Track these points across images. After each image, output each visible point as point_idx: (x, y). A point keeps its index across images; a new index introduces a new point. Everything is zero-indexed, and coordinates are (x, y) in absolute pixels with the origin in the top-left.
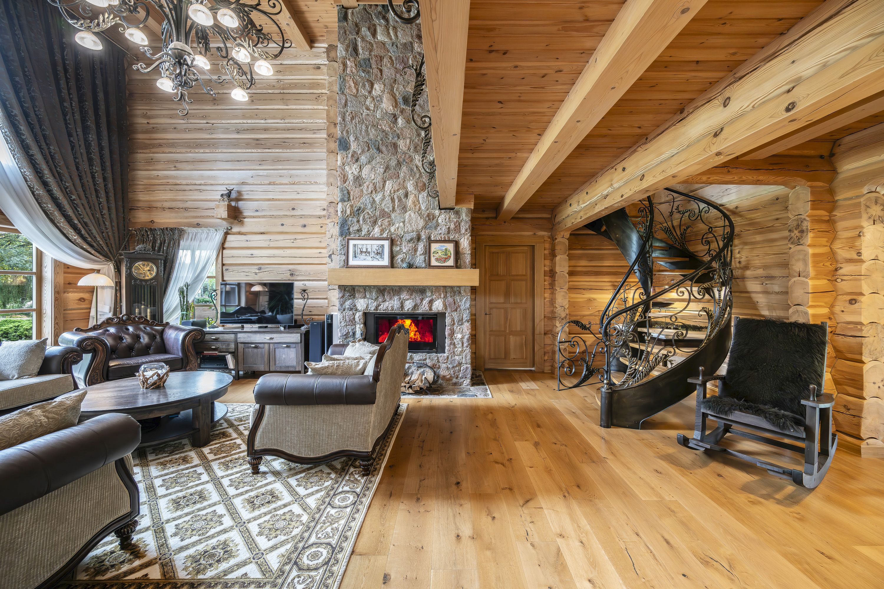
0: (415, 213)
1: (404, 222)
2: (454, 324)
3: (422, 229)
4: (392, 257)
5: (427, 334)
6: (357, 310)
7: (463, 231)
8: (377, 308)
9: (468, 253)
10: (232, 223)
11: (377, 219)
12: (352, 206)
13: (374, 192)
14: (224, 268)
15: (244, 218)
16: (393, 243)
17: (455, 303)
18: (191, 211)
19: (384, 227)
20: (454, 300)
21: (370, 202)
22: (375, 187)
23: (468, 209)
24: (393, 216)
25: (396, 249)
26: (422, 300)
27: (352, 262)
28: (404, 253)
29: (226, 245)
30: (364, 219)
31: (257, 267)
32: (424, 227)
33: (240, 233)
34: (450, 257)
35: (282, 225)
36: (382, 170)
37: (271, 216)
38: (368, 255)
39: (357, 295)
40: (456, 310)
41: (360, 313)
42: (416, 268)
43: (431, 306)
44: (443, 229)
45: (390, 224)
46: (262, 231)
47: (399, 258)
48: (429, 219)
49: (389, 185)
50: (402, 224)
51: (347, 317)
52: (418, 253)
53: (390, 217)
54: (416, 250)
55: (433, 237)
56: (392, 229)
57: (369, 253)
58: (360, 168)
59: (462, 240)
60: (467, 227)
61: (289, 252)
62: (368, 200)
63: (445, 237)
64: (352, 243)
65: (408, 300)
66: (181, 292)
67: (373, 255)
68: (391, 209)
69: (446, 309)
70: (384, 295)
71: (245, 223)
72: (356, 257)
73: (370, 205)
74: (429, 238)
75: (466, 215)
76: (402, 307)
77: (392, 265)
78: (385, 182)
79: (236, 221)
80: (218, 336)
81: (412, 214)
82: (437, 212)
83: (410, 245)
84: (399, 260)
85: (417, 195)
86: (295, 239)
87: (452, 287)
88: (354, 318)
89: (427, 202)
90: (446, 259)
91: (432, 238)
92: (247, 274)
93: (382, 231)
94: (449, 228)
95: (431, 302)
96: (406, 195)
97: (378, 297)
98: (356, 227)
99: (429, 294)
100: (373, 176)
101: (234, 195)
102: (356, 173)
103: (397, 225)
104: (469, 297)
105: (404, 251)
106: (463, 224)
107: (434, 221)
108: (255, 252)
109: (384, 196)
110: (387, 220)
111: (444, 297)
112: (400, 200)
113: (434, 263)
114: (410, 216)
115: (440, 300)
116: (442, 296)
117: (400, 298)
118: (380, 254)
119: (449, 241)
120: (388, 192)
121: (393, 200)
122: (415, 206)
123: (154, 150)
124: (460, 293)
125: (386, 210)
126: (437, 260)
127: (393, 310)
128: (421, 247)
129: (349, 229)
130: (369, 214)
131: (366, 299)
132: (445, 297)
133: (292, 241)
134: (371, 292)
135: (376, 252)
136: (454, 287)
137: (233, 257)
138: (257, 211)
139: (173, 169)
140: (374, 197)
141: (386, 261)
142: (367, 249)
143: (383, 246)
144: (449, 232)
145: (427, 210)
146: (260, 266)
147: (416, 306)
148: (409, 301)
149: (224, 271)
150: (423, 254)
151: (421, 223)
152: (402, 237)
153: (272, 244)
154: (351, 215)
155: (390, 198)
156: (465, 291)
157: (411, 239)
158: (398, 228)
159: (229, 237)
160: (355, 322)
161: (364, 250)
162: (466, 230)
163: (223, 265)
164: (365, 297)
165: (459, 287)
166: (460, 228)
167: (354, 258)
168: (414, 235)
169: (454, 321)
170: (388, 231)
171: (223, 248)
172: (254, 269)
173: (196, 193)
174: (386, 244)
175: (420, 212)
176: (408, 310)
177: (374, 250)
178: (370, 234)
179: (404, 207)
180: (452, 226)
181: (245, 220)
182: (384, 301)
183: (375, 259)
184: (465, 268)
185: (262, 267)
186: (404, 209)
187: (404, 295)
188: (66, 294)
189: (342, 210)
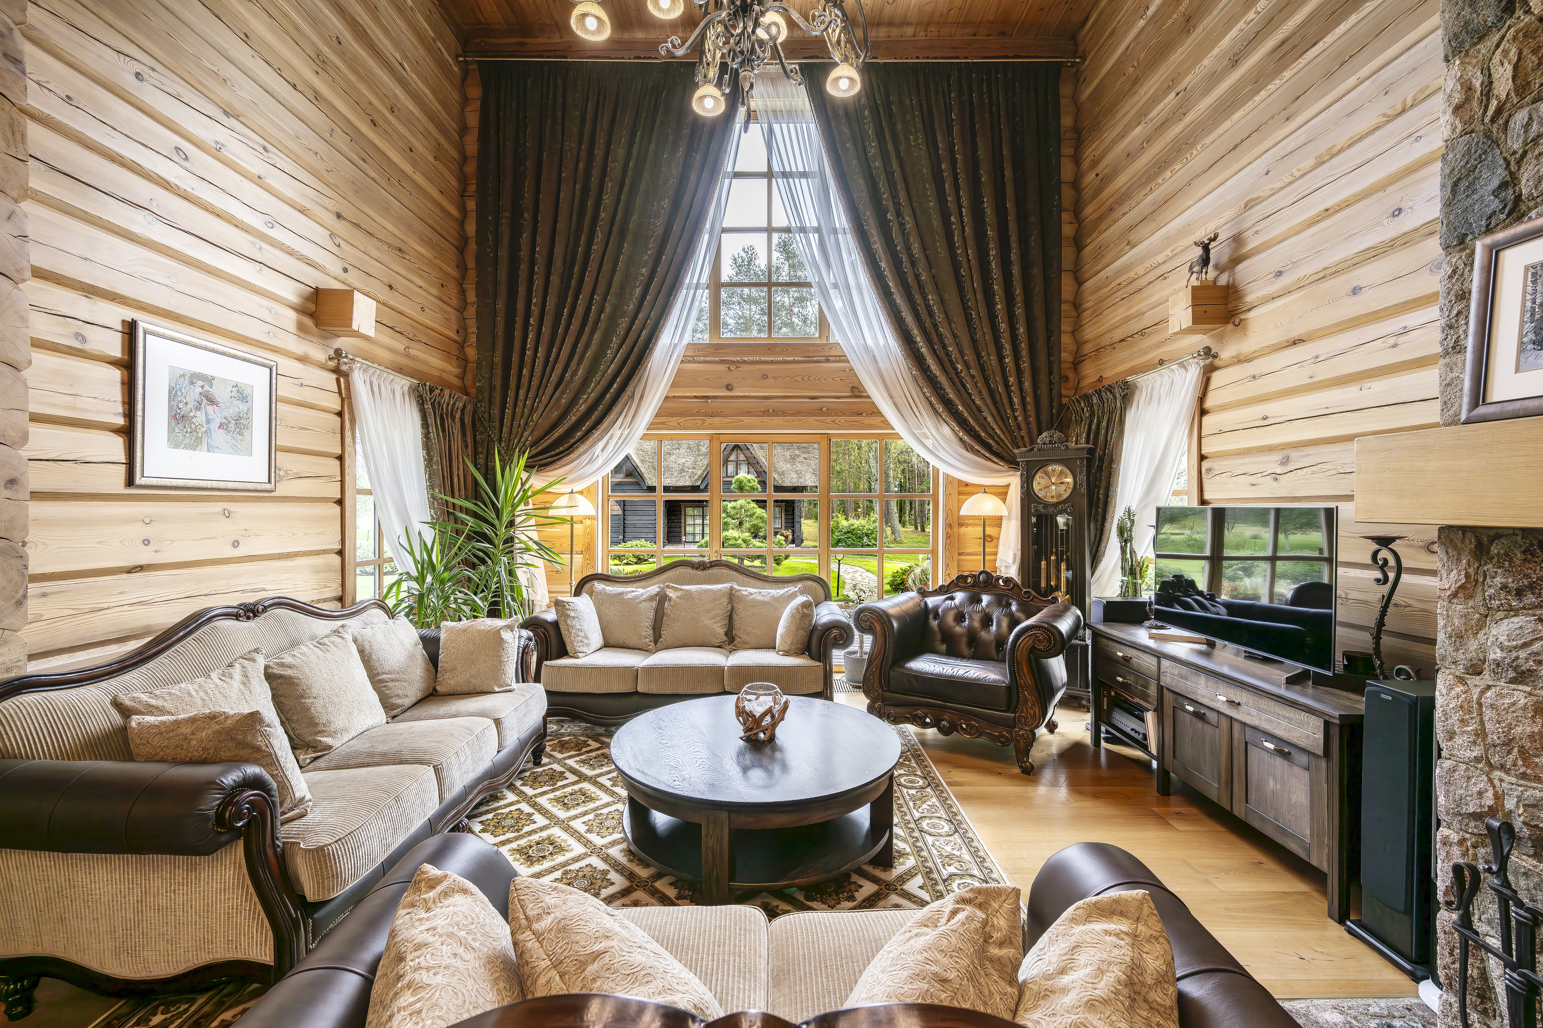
10: (1220, 338)
14: (1205, 465)
15: (1249, 310)
18: (1150, 334)
27: (1510, 385)
29: (1208, 404)
31: (1277, 457)
33: (1240, 360)
35: (1356, 291)
37: (1324, 276)
46: (1294, 334)
61: (1379, 387)
66: (1121, 531)
71: (1252, 325)
79: (1230, 327)
80: (1130, 653)
86: (1405, 331)
92: (1253, 479)
101: (1218, 253)
108: (1275, 409)
123: (1103, 226)
129: (1508, 183)
133: (1392, 341)
137: (1221, 432)
138: (1279, 274)
139: (1127, 248)
146: (1285, 453)
149: (1204, 476)
159: (1217, 378)
163: (1202, 458)
171: (1203, 412)
172: (1271, 463)
173: (1158, 285)
181: (1251, 315)
185: (1294, 454)
188: (963, 529)
189: (1457, 98)
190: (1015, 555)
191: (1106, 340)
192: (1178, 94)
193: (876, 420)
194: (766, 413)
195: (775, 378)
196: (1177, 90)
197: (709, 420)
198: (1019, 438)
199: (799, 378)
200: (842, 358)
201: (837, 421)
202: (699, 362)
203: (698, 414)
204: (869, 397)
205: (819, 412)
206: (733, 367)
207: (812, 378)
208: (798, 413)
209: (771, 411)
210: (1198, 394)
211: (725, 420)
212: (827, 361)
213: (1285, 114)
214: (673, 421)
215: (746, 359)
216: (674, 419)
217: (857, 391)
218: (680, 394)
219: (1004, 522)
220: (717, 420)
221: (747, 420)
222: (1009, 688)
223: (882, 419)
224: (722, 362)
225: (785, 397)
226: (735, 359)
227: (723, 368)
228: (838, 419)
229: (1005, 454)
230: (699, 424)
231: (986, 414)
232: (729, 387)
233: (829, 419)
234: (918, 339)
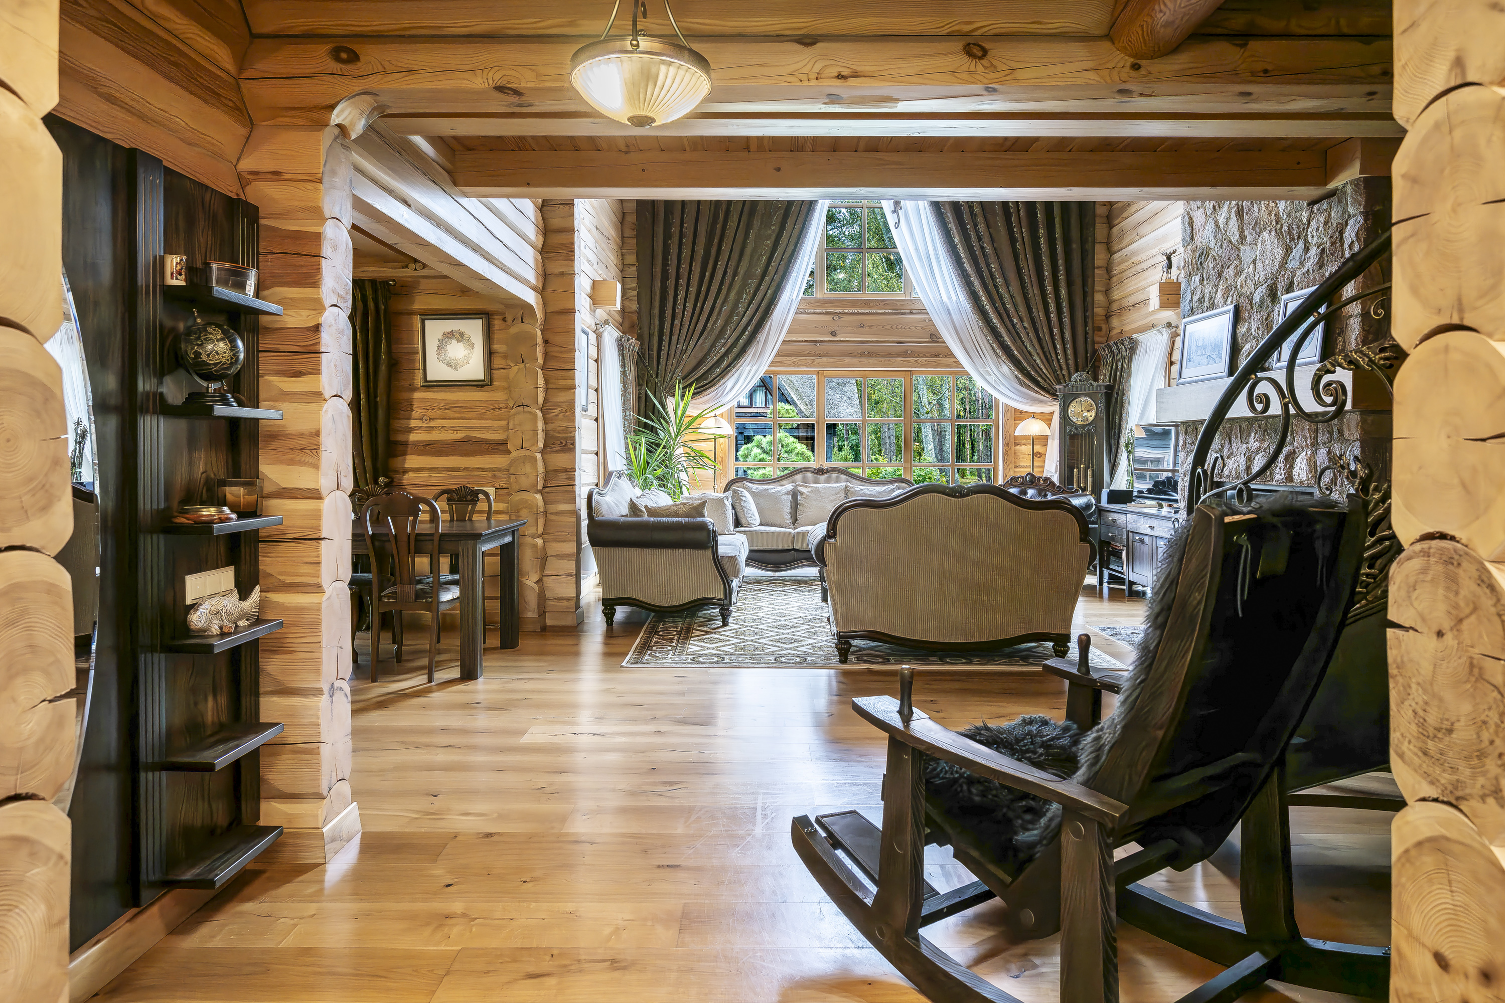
18: (1141, 307)
29: (1173, 359)
83: (1261, 315)
139: (1136, 238)
157: (1262, 301)
159: (1177, 342)
171: (1171, 363)
178: (1213, 304)
188: (1018, 447)
191: (1125, 303)
193: (950, 361)
194: (862, 354)
195: (870, 327)
197: (818, 360)
198: (1061, 376)
199: (888, 327)
200: (923, 311)
201: (919, 361)
202: (808, 313)
203: (809, 355)
204: (944, 342)
205: (905, 354)
206: (836, 318)
207: (899, 327)
208: (889, 355)
209: (866, 353)
210: (1168, 351)
211: (831, 360)
212: (911, 313)
214: (790, 360)
215: (846, 311)
216: (790, 358)
217: (935, 337)
218: (795, 339)
219: (1050, 442)
220: (824, 359)
221: (848, 360)
223: (954, 360)
224: (827, 313)
225: (878, 342)
226: (837, 311)
227: (829, 318)
228: (920, 360)
229: (1050, 389)
230: (810, 362)
231: (1036, 357)
232: (833, 334)
233: (913, 360)
234: (984, 299)
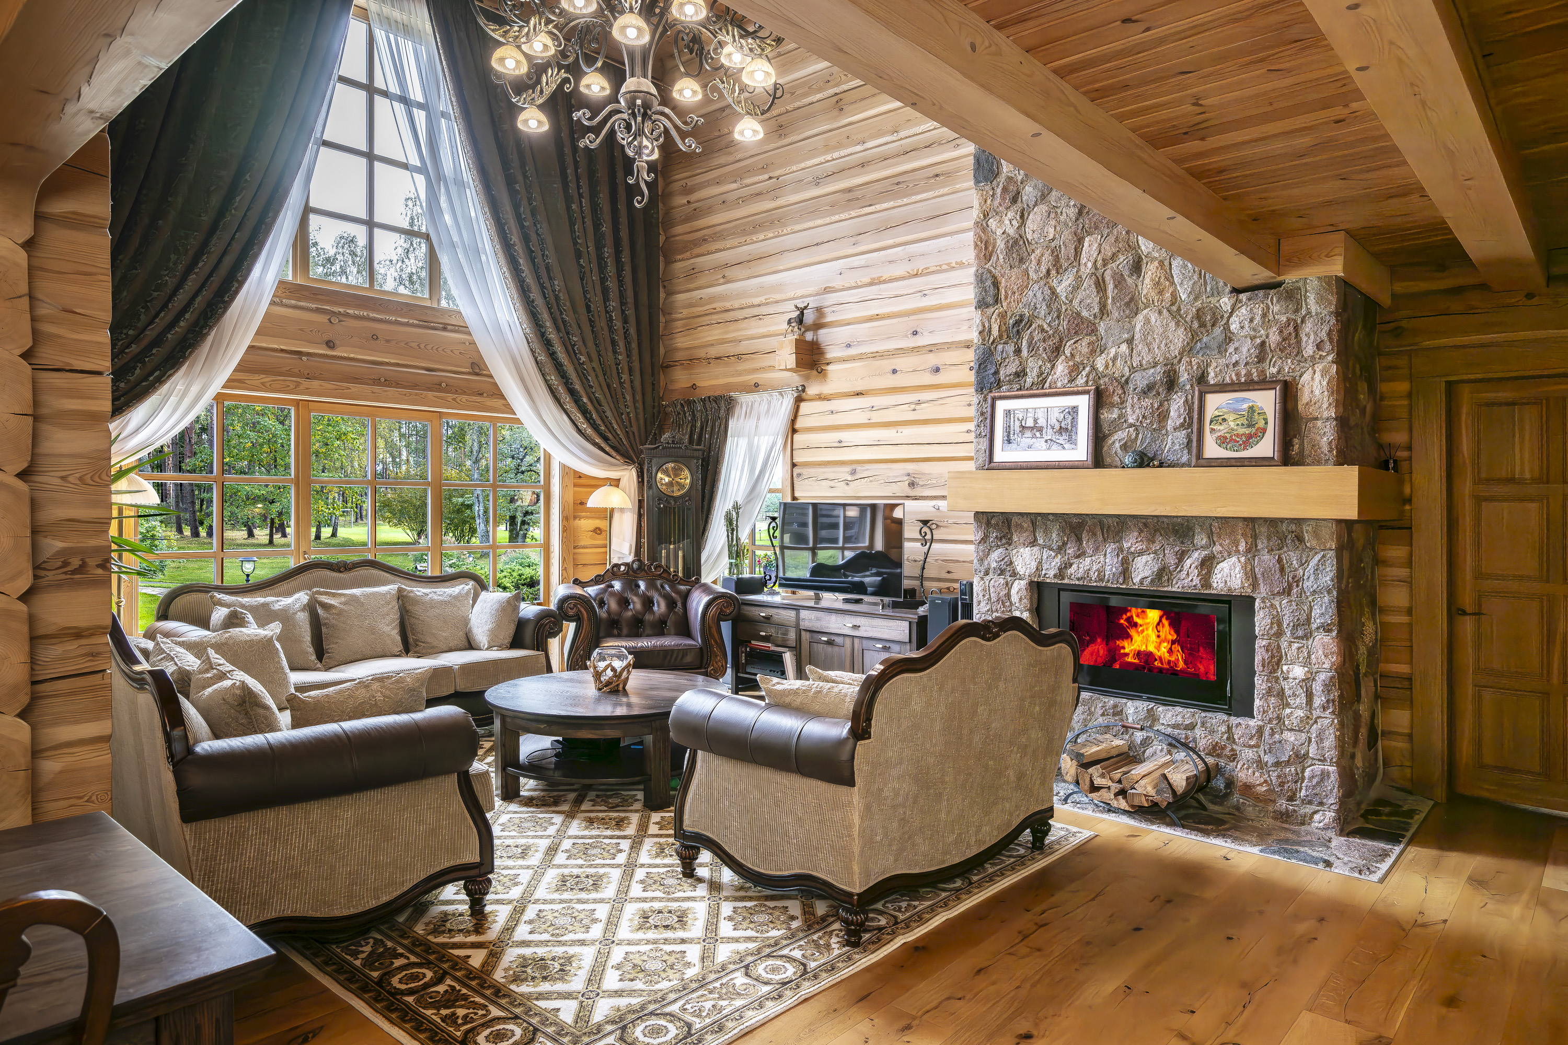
0: (1160, 313)
1: (1130, 341)
2: (1280, 634)
3: (1181, 354)
4: (1099, 437)
5: (1202, 653)
6: (1014, 574)
7: (1309, 350)
8: (1061, 573)
9: (1326, 414)
10: (807, 378)
11: (1061, 340)
12: (1003, 316)
13: (1053, 272)
14: (796, 471)
15: (828, 364)
16: (1100, 400)
17: (1282, 570)
18: (746, 360)
19: (1078, 359)
20: (1280, 560)
21: (1044, 299)
22: (1057, 259)
23: (1326, 280)
24: (1102, 327)
25: (1109, 415)
26: (1181, 557)
27: (1000, 456)
28: (1131, 425)
29: (798, 425)
30: (1032, 347)
31: (848, 469)
32: (1188, 350)
33: (821, 398)
34: (1264, 431)
35: (894, 371)
36: (1072, 212)
37: (876, 356)
38: (1038, 434)
39: (1015, 538)
40: (1287, 592)
41: (1022, 582)
42: (1161, 465)
43: (1209, 574)
44: (1244, 350)
45: (1093, 352)
46: (858, 389)
47: (1117, 439)
48: (1202, 325)
49: (1090, 246)
50: (1124, 347)
51: (992, 590)
52: (1170, 424)
53: (1094, 331)
54: (1163, 416)
55: (1212, 374)
56: (1100, 363)
57: (1040, 430)
58: (1022, 216)
59: (1306, 377)
60: (1323, 335)
61: (908, 433)
62: (1039, 295)
63: (1249, 374)
64: (1001, 406)
65: (1141, 553)
66: (729, 521)
67: (1049, 434)
68: (1096, 310)
69: (1255, 585)
70: (1079, 540)
71: (831, 375)
72: (1009, 442)
73: (1044, 307)
74: (1202, 379)
75: (1320, 299)
76: (1126, 572)
77: (1098, 460)
78: (1080, 241)
79: (815, 372)
80: (771, 612)
81: (1153, 317)
82: (1226, 302)
83: (1147, 402)
84: (1117, 445)
85: (1166, 263)
86: (919, 403)
87: (1273, 523)
88: (1008, 595)
89: (1196, 277)
90: (1250, 436)
91: (1212, 379)
92: (832, 484)
93: (1075, 371)
94: (1263, 343)
95: (1208, 564)
96: (1137, 267)
97: (1065, 544)
98: (1012, 368)
99: (1201, 539)
100: (1052, 230)
101: (809, 317)
102: (1011, 231)
103: (1113, 351)
104: (1331, 554)
105: (1131, 420)
106: (1308, 327)
107: (1218, 331)
108: (846, 436)
109: (1078, 278)
110: (1087, 340)
111: (1248, 551)
112: (1119, 281)
113: (1212, 449)
114: (1147, 321)
115: (1234, 559)
116: (1242, 547)
117: (1121, 549)
118: (1066, 430)
119: (1263, 384)
120: (1090, 265)
121: (1100, 285)
122: (1161, 293)
123: (697, 251)
124: (1300, 539)
125: (1085, 313)
126: (1222, 441)
127: (1102, 580)
128: (1176, 406)
129: (996, 372)
130: (1043, 330)
131: (1036, 549)
132: (1252, 550)
133: (913, 406)
134: (1047, 531)
135: (1057, 427)
136: (1282, 520)
137: (808, 448)
138: (849, 346)
139: (722, 280)
140: (1055, 283)
141: (1081, 451)
142: (1035, 421)
143: (1075, 409)
144: (1261, 359)
145: (1196, 299)
146: (854, 467)
147: (1162, 573)
148: (1144, 558)
149: (795, 479)
150: (1182, 425)
151: (1179, 338)
152: (1127, 382)
153: (877, 417)
154: (1001, 336)
155: (1092, 282)
156: (1316, 535)
157: (1150, 387)
158: (1114, 359)
159: (805, 407)
160: (1011, 603)
161: (1030, 423)
162: (1319, 347)
163: (794, 465)
164: (1033, 543)
165: (1299, 521)
166: (1299, 342)
167: (1006, 445)
168: (1156, 374)
169: (1280, 624)
170: (1088, 369)
171: (794, 431)
172: (843, 473)
173: (753, 322)
174: (1083, 403)
175: (1174, 308)
176: (1141, 582)
177: (1053, 421)
178: (1044, 381)
179: (1132, 299)
180: (1274, 338)
181: (830, 368)
182: (1080, 555)
183: (1055, 446)
184: (1318, 462)
185: (859, 468)
186: (1132, 305)
187: (1131, 542)
188: (577, 521)
189: (980, 328)
190: (631, 546)
191: (701, 353)
192: (770, 178)
193: (499, 403)
194: (376, 382)
195: (388, 341)
196: (771, 175)
197: (306, 383)
198: (631, 434)
199: (414, 345)
200: (463, 329)
201: (458, 400)
202: (286, 306)
203: (289, 373)
204: (491, 376)
205: (437, 387)
206: (335, 320)
207: (429, 347)
208: (415, 386)
209: (383, 380)
210: (792, 417)
211: (327, 385)
212: (445, 329)
213: (853, 239)
214: (257, 379)
215: (351, 311)
216: (256, 377)
217: (478, 367)
218: (264, 345)
219: (616, 516)
220: (316, 384)
221: (355, 388)
222: (701, 649)
223: (503, 402)
224: (318, 310)
225: (398, 365)
226: (336, 309)
227: (323, 319)
228: (460, 398)
229: (620, 447)
230: (292, 386)
231: (606, 408)
232: (330, 344)
233: (450, 396)
234: (548, 324)
